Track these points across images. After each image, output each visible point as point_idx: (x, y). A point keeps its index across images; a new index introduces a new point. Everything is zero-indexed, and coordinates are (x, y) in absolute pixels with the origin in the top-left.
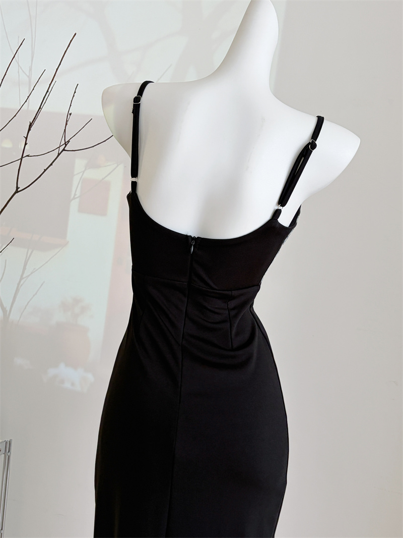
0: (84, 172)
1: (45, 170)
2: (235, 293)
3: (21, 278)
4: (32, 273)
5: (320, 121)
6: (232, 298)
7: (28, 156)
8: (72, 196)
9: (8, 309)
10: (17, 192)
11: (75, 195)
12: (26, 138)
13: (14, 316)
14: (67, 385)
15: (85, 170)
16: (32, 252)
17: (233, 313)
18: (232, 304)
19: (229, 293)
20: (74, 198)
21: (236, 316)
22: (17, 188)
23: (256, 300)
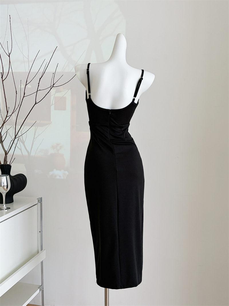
0: (55, 94)
1: (46, 95)
2: (123, 126)
3: (34, 138)
4: (38, 136)
5: (143, 71)
6: (123, 127)
7: (40, 90)
8: (51, 104)
9: (30, 151)
10: (36, 104)
11: (52, 103)
12: (39, 84)
13: (33, 154)
14: (58, 177)
15: (55, 93)
16: (37, 128)
17: (123, 132)
18: (123, 129)
19: (122, 126)
20: (52, 105)
21: (124, 132)
22: (36, 102)
23: (129, 128)
